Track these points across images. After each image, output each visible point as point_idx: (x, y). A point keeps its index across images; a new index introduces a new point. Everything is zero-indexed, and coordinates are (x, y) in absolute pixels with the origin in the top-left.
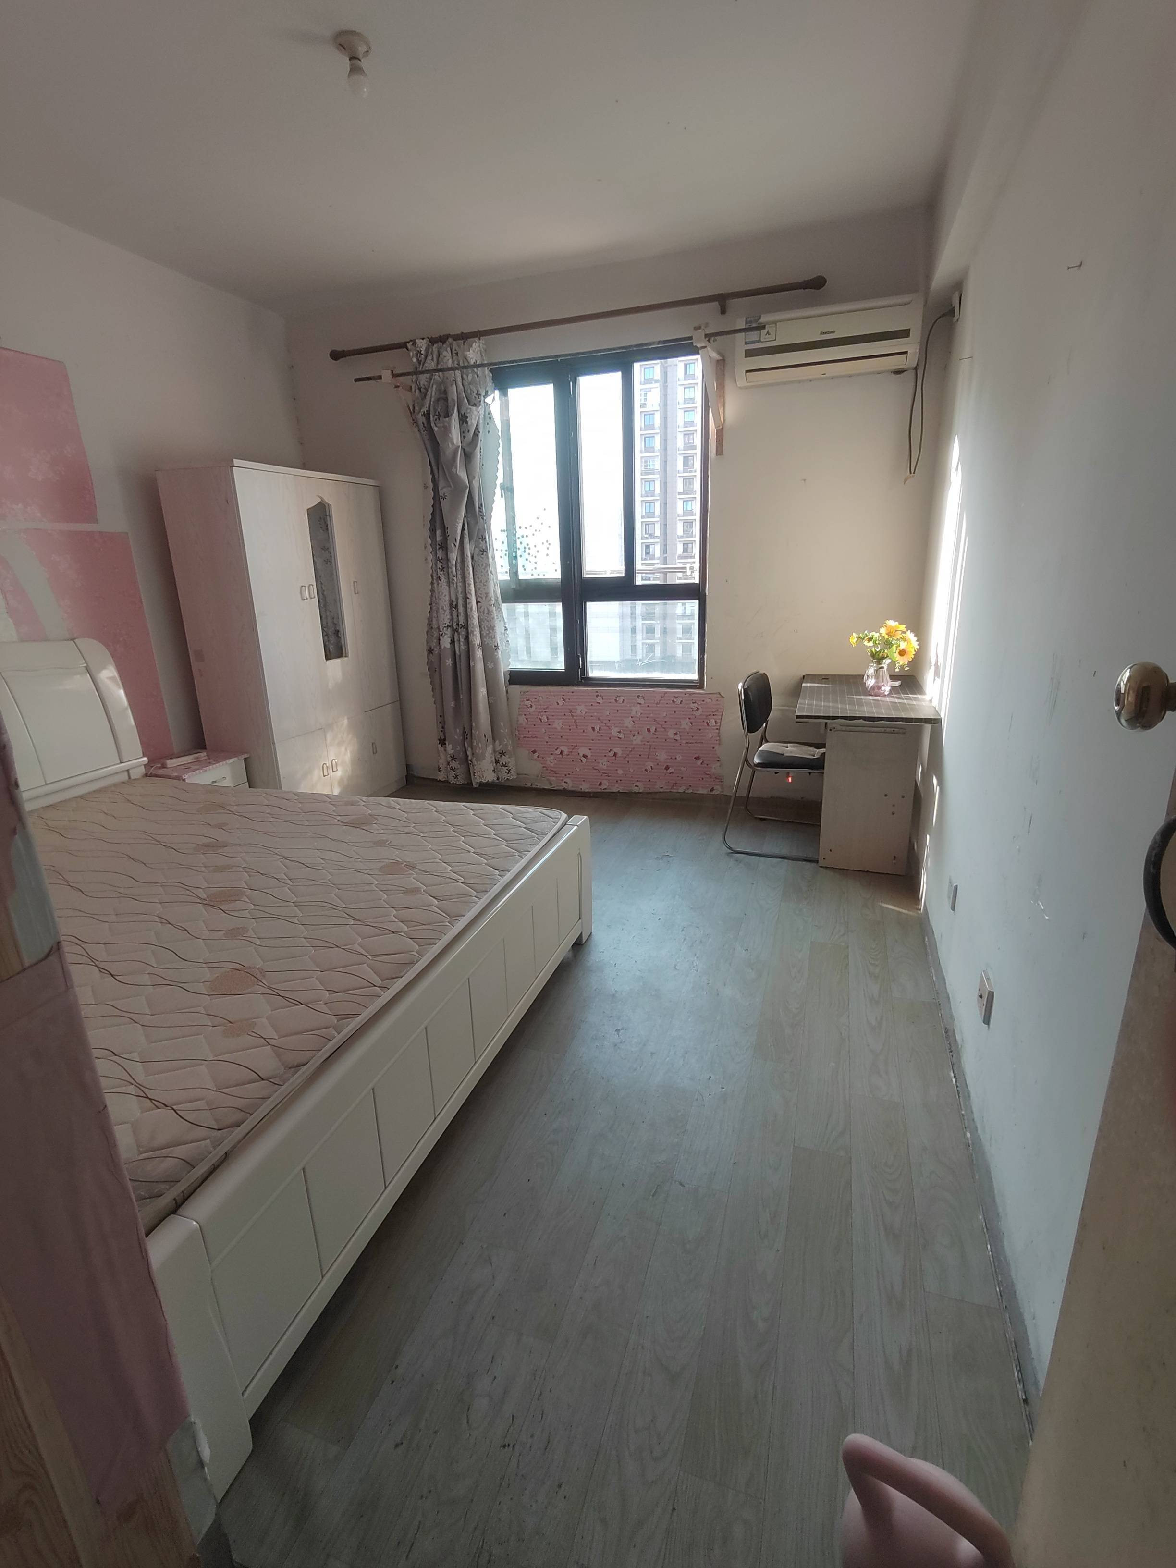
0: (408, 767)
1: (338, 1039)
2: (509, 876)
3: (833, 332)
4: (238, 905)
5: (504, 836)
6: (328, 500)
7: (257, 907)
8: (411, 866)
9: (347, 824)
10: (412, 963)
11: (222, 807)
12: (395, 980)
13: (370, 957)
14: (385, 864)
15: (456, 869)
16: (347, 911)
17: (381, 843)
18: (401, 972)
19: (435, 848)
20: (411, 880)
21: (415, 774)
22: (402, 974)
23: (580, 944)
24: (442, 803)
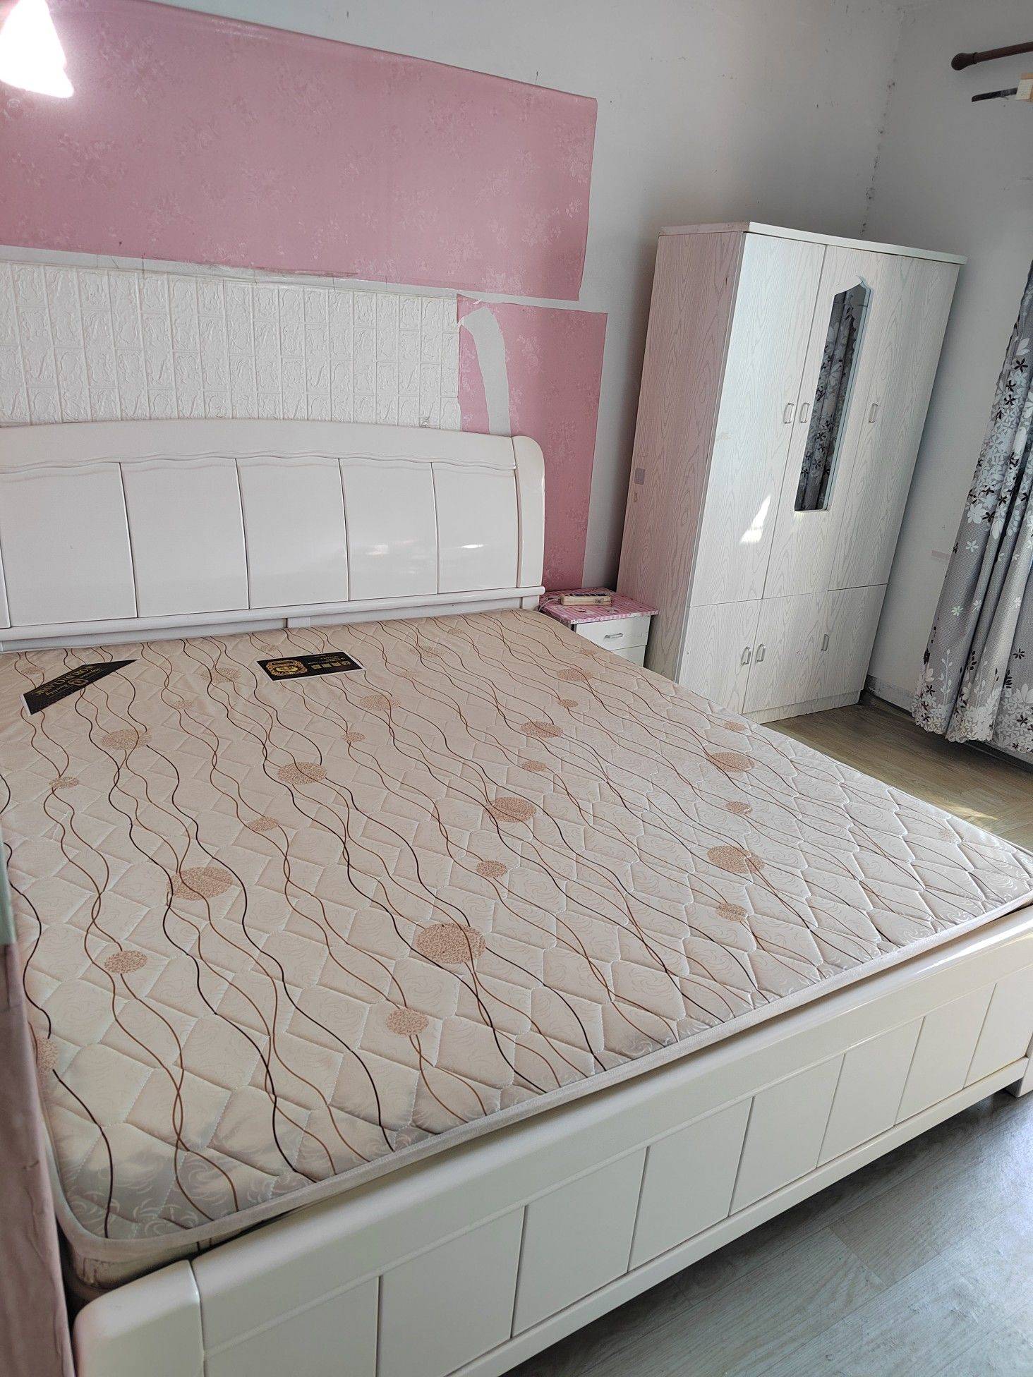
4: (519, 828)
5: (927, 874)
6: (873, 284)
7: (535, 842)
8: (755, 865)
9: (712, 759)
10: (660, 1043)
11: (585, 677)
12: (621, 1059)
13: (613, 997)
14: (722, 844)
16: (632, 901)
17: (737, 808)
18: (637, 1049)
20: (741, 890)
21: (877, 693)
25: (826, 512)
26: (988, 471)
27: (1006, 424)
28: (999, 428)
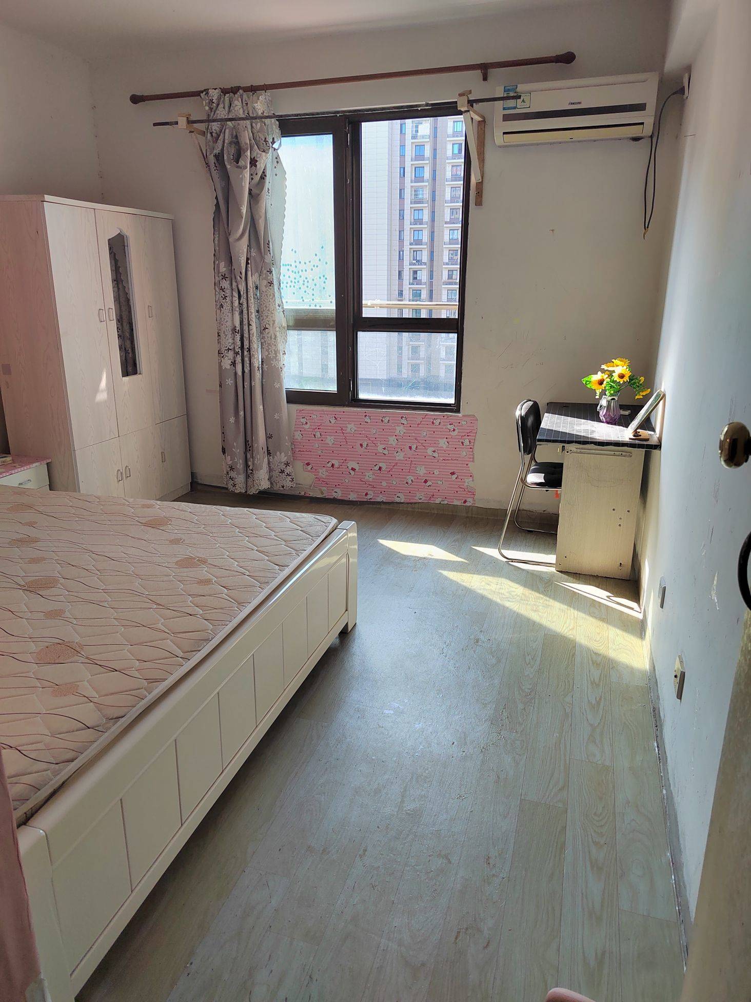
0: (193, 475)
1: (150, 698)
2: (287, 571)
3: (579, 103)
4: (54, 591)
6: (128, 232)
7: (71, 593)
8: (203, 561)
9: (146, 525)
10: (208, 640)
11: (30, 507)
12: (194, 653)
13: (172, 634)
14: (180, 558)
15: (242, 564)
17: (176, 541)
18: (199, 647)
19: (222, 546)
20: (204, 572)
21: (200, 481)
22: (200, 649)
23: (346, 633)
24: (228, 508)
25: (140, 376)
26: (225, 338)
27: (227, 311)
28: (223, 313)
